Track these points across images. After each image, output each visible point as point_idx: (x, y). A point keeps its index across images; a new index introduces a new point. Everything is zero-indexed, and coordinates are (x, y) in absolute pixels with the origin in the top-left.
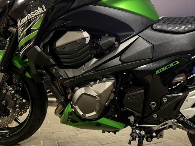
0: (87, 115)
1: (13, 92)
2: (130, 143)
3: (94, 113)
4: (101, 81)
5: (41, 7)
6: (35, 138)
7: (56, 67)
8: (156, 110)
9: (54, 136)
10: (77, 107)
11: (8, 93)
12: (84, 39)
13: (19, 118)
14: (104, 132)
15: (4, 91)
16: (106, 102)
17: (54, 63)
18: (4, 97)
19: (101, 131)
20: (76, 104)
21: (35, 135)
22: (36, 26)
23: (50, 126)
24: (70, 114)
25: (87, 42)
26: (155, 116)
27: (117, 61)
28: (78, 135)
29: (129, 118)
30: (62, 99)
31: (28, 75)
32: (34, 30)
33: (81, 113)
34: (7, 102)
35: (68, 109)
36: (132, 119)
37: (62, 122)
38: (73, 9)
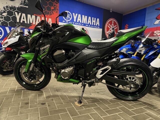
0: (65, 78)
1: (38, 70)
2: (81, 87)
3: (67, 78)
4: (69, 67)
5: (48, 45)
6: (46, 88)
7: (54, 63)
8: (88, 76)
9: (54, 87)
10: (62, 76)
11: (36, 71)
12: (63, 53)
13: (40, 80)
14: (73, 84)
15: (35, 70)
16: (72, 74)
17: (53, 61)
18: (35, 72)
19: (72, 83)
20: (62, 75)
21: (46, 87)
22: (47, 50)
23: (52, 83)
24: (60, 78)
25: (64, 54)
26: (88, 78)
27: (74, 60)
28: (65, 86)
29: (80, 79)
30: (57, 73)
31: (43, 64)
32: (46, 52)
33: (63, 78)
34: (36, 74)
35: (59, 76)
36: (81, 79)
37: (58, 81)
38: (59, 44)
